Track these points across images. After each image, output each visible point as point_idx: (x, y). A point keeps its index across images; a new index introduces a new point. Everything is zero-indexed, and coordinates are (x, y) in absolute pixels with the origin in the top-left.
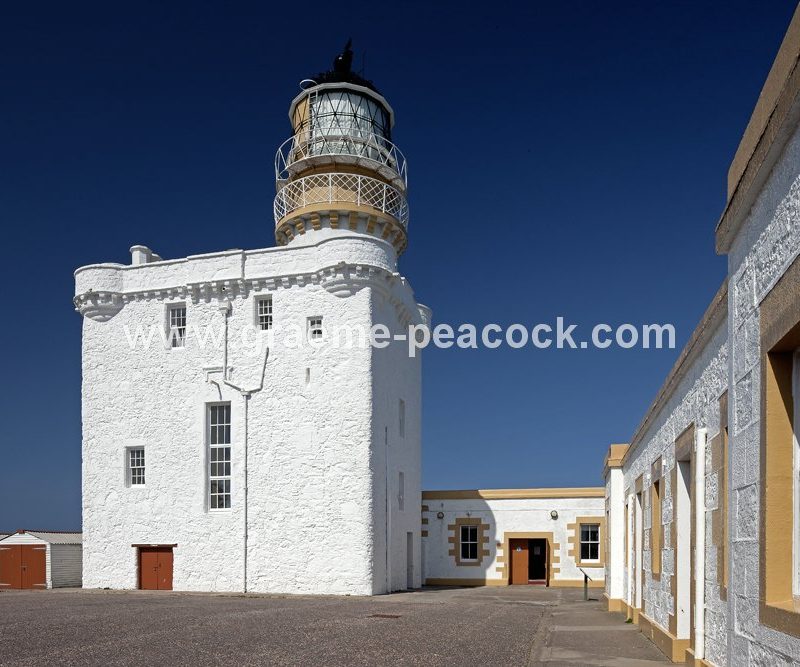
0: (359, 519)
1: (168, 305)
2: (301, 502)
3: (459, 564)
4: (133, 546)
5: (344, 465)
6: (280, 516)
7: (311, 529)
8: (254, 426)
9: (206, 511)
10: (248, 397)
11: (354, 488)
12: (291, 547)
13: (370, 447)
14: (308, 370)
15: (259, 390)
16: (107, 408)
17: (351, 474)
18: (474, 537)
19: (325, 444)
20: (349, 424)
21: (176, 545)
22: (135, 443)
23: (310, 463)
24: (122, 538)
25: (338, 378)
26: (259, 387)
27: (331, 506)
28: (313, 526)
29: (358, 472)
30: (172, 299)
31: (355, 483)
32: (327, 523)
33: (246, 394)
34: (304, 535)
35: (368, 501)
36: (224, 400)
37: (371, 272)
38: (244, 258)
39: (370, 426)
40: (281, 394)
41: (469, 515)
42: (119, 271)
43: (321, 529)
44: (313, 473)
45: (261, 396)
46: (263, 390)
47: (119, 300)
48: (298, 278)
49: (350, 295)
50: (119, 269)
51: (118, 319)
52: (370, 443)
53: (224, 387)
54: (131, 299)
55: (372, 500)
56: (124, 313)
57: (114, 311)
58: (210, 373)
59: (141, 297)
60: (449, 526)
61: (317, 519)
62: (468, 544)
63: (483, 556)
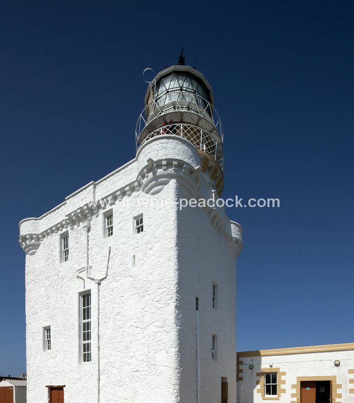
0: (168, 364)
1: (61, 235)
2: (131, 354)
3: (264, 399)
4: (47, 386)
5: (157, 324)
6: (117, 365)
7: (136, 373)
8: (103, 303)
9: (80, 364)
10: (99, 284)
11: (164, 341)
12: (124, 387)
13: (176, 307)
14: (134, 256)
15: (106, 278)
16: (35, 306)
17: (162, 329)
19: (145, 310)
20: (160, 291)
21: (65, 386)
22: (46, 324)
23: (135, 325)
24: (42, 382)
25: (153, 257)
26: (105, 276)
27: (148, 356)
28: (137, 371)
29: (167, 328)
30: (61, 230)
31: (164, 336)
32: (146, 369)
33: (97, 281)
34: (132, 378)
35: (174, 350)
36: (87, 289)
37: (175, 165)
38: (95, 188)
39: (175, 291)
40: (118, 278)
41: (271, 366)
42: (37, 221)
43: (142, 373)
44: (137, 332)
45: (106, 282)
46: (108, 277)
47: (38, 239)
48: (126, 189)
49: (161, 190)
50: (37, 220)
51: (38, 251)
52: (175, 304)
53: (87, 280)
54: (44, 237)
55: (177, 349)
56: (41, 247)
57: (36, 246)
58: (80, 273)
59: (48, 234)
60: (257, 373)
61: (140, 366)
62: (270, 385)
63: (281, 394)
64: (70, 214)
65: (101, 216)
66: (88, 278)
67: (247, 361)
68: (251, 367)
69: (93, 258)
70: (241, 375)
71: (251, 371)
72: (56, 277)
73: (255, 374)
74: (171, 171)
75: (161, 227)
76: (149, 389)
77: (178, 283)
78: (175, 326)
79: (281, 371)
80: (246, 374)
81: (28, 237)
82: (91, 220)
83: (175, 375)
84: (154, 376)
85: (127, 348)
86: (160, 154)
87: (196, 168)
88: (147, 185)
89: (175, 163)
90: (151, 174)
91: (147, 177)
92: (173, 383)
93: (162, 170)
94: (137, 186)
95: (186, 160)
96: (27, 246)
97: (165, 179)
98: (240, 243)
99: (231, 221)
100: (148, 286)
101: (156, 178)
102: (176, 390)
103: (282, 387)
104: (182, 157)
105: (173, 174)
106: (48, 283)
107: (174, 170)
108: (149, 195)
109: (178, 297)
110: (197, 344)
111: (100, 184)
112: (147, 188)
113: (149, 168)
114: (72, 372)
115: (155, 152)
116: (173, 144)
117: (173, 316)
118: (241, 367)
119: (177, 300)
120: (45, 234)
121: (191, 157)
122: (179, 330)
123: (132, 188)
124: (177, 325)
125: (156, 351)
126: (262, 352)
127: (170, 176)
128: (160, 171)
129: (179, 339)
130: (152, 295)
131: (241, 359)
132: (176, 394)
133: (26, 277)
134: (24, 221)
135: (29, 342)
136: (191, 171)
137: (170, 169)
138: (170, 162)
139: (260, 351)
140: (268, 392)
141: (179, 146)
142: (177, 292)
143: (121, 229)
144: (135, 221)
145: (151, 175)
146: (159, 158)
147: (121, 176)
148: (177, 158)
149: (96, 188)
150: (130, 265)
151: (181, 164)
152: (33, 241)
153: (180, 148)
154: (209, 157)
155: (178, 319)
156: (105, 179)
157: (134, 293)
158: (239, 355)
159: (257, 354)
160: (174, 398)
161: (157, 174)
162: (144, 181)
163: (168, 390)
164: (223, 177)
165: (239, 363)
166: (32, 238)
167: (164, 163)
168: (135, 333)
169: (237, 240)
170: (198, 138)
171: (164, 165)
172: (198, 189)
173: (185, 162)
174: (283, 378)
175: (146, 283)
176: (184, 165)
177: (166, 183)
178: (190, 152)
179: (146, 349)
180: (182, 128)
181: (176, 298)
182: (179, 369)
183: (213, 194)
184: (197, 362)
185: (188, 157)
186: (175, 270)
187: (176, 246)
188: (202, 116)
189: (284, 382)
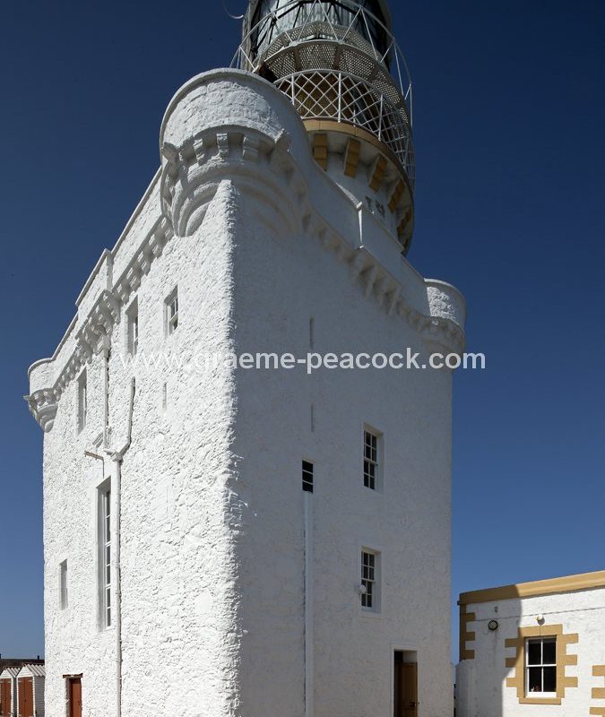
0: (212, 621)
1: (78, 380)
2: (161, 603)
3: (523, 700)
4: (63, 676)
5: (197, 529)
7: (167, 645)
8: (125, 502)
10: (120, 462)
11: (208, 566)
12: (153, 676)
13: (229, 483)
14: (165, 385)
15: (128, 447)
16: (53, 525)
17: (205, 540)
18: (551, 654)
19: (180, 502)
20: (202, 452)
22: (63, 558)
23: (167, 537)
24: (59, 668)
26: (127, 442)
27: (185, 605)
28: (169, 640)
29: (211, 537)
30: (79, 372)
31: (208, 557)
32: (182, 634)
33: (115, 457)
34: (162, 655)
35: (224, 587)
36: (106, 477)
37: (222, 143)
38: (111, 263)
39: (226, 445)
40: (144, 441)
41: (541, 622)
42: (50, 364)
43: (176, 643)
44: (171, 553)
45: (131, 454)
46: (132, 445)
47: (54, 399)
48: (151, 242)
49: (203, 214)
50: (50, 361)
51: (56, 421)
52: (228, 476)
53: (107, 458)
54: (60, 392)
55: (232, 583)
56: (58, 412)
57: (52, 413)
58: (98, 446)
59: (64, 385)
60: (507, 640)
61: (174, 628)
62: (541, 668)
63: (566, 689)
64: (81, 331)
65: (124, 318)
66: (108, 453)
67: (483, 611)
68: (494, 627)
69: (114, 410)
70: (469, 645)
71: (492, 634)
73: (502, 643)
74: (216, 160)
75: (203, 304)
76: (186, 680)
77: (232, 426)
78: (226, 529)
79: (566, 631)
80: (482, 642)
81: (36, 397)
82: (111, 334)
83: (227, 646)
84: (193, 650)
85: (156, 591)
86: (190, 128)
87: (276, 138)
88: (177, 217)
89: (221, 136)
90: (179, 182)
91: (174, 191)
92: (222, 666)
93: (197, 165)
94: (166, 228)
95: (249, 124)
96: (40, 415)
97: (208, 186)
98: (451, 327)
99: (426, 280)
100: (184, 446)
101: (189, 189)
102: (228, 683)
103: (569, 671)
104: (239, 119)
105: (222, 167)
106: (65, 478)
107: (222, 155)
108: (186, 239)
109: (234, 460)
110: (304, 572)
111: (119, 251)
112: (179, 222)
113: (172, 170)
114: (90, 648)
115: (182, 126)
116: (218, 92)
117: (222, 507)
118: (471, 626)
119: (231, 466)
120: (61, 384)
121: (263, 115)
122: (236, 538)
123: (160, 236)
124: (232, 527)
125: (195, 593)
126: (522, 588)
127: (215, 176)
128: (194, 170)
129: (236, 560)
130: (191, 466)
131: (470, 609)
132: (230, 691)
134: (34, 367)
135: (46, 593)
136: (267, 150)
137: (213, 158)
138: (209, 139)
139: (518, 585)
140: (535, 685)
141: (230, 94)
142: (230, 448)
143: (148, 335)
144: (169, 308)
145: (178, 186)
146: (188, 136)
147: (144, 219)
148: (226, 123)
149: (113, 263)
150: (159, 411)
151: (235, 137)
152: (46, 403)
153: (234, 97)
154: (361, 134)
155: (235, 512)
156: (124, 238)
157: (163, 467)
158: (464, 600)
159: (511, 594)
160: (223, 699)
161: (190, 178)
162: (172, 209)
163: (213, 682)
164: (406, 179)
165: (465, 617)
166: (43, 399)
167: (198, 144)
168: (167, 555)
169: (444, 324)
170: (333, 95)
171: (200, 151)
172: (301, 196)
173: (245, 128)
174: (571, 649)
175: (181, 442)
176: (243, 136)
177: (209, 195)
178: (261, 103)
179: (182, 590)
180: (292, 83)
181: (229, 461)
182: (238, 632)
183: (360, 213)
184: (304, 615)
185: (256, 114)
186: (227, 394)
187: (229, 337)
188: (341, 42)
189: (573, 660)
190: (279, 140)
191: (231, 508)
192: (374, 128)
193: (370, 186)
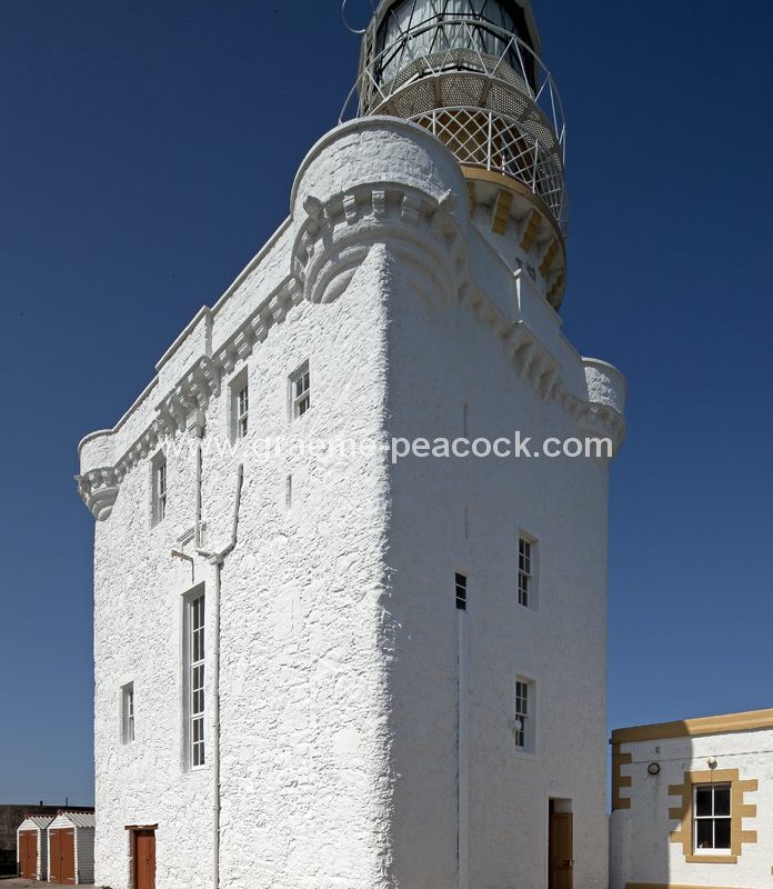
0: (358, 762)
1: (153, 459)
2: (282, 739)
3: (691, 859)
5: (337, 653)
6: (253, 769)
7: (291, 790)
8: (226, 614)
9: (185, 772)
10: (220, 566)
11: (353, 697)
12: (269, 826)
13: (382, 600)
14: (290, 477)
15: (233, 548)
17: (348, 667)
18: (724, 805)
19: (311, 619)
20: (344, 562)
21: (157, 825)
22: (127, 680)
23: (290, 662)
24: (119, 818)
25: (329, 473)
26: (230, 543)
27: (318, 742)
28: (294, 784)
29: (358, 662)
30: (153, 449)
31: (353, 686)
32: (313, 776)
33: (214, 559)
34: (283, 802)
35: (375, 723)
36: (197, 582)
37: (378, 202)
38: (210, 323)
39: (379, 555)
40: (256, 543)
41: (713, 765)
42: (110, 437)
43: (305, 788)
44: (296, 680)
45: (236, 557)
46: (237, 546)
47: (114, 480)
48: (271, 305)
49: (347, 281)
50: (110, 434)
51: (116, 508)
52: (381, 591)
53: (199, 560)
54: (124, 472)
55: (385, 718)
56: (120, 498)
57: (111, 498)
58: (184, 544)
59: (130, 464)
60: (671, 787)
61: (300, 770)
62: (711, 820)
63: (743, 845)
64: (164, 401)
65: (226, 392)
66: (201, 554)
67: (641, 752)
68: (655, 771)
69: (210, 501)
70: (624, 792)
71: (652, 780)
72: (144, 564)
73: (664, 790)
74: (369, 220)
75: (347, 386)
76: (319, 832)
77: (386, 533)
78: (378, 654)
79: (742, 777)
80: (640, 789)
81: (91, 477)
82: (205, 408)
83: (378, 793)
84: (330, 797)
85: (274, 724)
86: (338, 181)
87: (441, 199)
88: (313, 279)
89: (377, 194)
90: (320, 242)
91: (312, 252)
92: (373, 816)
93: (346, 223)
94: (294, 290)
95: (410, 182)
96: (94, 500)
97: (357, 248)
98: (612, 415)
99: (584, 359)
100: (317, 552)
101: (332, 250)
103: (747, 824)
104: (399, 175)
105: (376, 228)
106: (130, 579)
107: (377, 216)
108: (321, 306)
109: (387, 572)
110: (457, 705)
111: (222, 310)
112: (315, 286)
113: (313, 227)
114: (170, 792)
115: (328, 178)
116: (374, 142)
117: (373, 627)
118: (626, 770)
119: (384, 580)
120: (126, 464)
121: (425, 171)
122: (390, 665)
123: (285, 298)
124: (385, 652)
125: (334, 728)
126: (692, 725)
127: (367, 238)
128: (341, 229)
129: (389, 691)
130: (328, 577)
131: (626, 748)
133: (96, 573)
134: (89, 439)
135: (99, 724)
136: (429, 212)
137: (366, 218)
138: (363, 196)
140: (704, 841)
141: (389, 146)
142: (384, 559)
143: (263, 414)
144: (294, 385)
145: (319, 244)
146: (336, 190)
147: (261, 275)
148: (384, 179)
149: (212, 323)
150: (281, 507)
151: (394, 195)
152: (103, 485)
153: (393, 150)
155: (388, 635)
156: (230, 295)
157: (287, 576)
158: (618, 739)
159: (672, 732)
161: (335, 238)
162: (307, 270)
165: (619, 759)
166: (100, 479)
167: (349, 201)
168: (291, 682)
169: (604, 412)
170: (481, 138)
171: (350, 208)
172: (459, 263)
173: (406, 186)
174: (749, 798)
175: (313, 547)
176: (403, 195)
177: (358, 260)
178: (423, 158)
179: (314, 725)
180: (434, 121)
181: (382, 575)
182: (391, 776)
183: (519, 281)
184: (457, 756)
185: (417, 170)
186: (380, 495)
187: (383, 428)
188: (491, 76)
189: (751, 811)
190: (444, 201)
191: (385, 630)
192: (528, 179)
193: (521, 245)
